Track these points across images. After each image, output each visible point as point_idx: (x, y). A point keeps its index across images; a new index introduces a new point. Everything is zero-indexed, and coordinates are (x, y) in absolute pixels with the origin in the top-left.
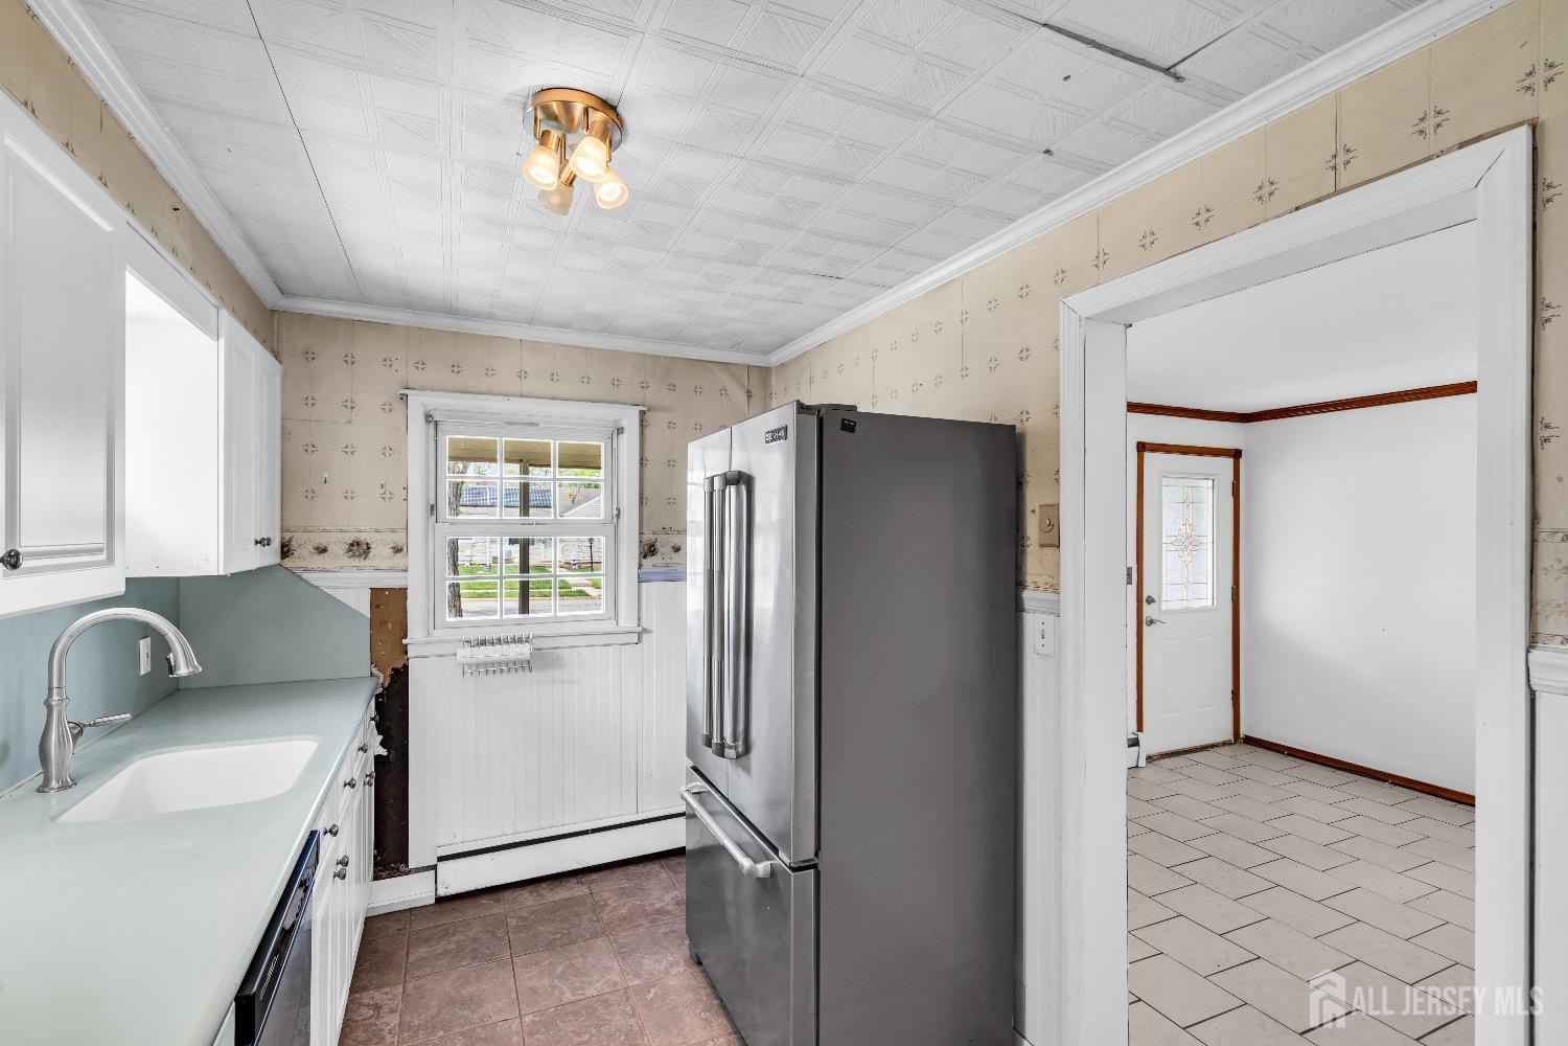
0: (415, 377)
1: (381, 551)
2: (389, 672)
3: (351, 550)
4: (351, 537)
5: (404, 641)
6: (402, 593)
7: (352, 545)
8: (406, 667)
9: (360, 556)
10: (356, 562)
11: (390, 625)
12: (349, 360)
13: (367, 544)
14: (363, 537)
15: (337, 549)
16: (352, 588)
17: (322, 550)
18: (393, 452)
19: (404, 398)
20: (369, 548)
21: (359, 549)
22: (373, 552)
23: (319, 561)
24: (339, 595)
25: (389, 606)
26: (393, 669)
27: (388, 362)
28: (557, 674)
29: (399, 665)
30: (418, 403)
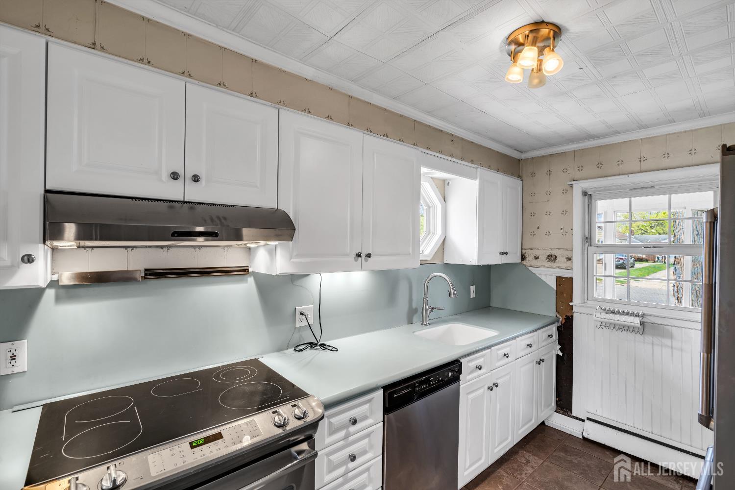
0: (578, 174)
1: (561, 260)
2: (564, 317)
3: (548, 258)
4: (549, 252)
5: (570, 304)
6: (570, 280)
7: (549, 256)
8: (572, 316)
9: (552, 261)
10: (550, 264)
11: (565, 295)
12: (549, 173)
13: (555, 256)
14: (554, 253)
15: (543, 257)
16: (548, 276)
17: (537, 258)
18: (567, 212)
19: (571, 185)
20: (556, 258)
21: (551, 258)
22: (558, 259)
23: (536, 262)
24: (543, 278)
25: (565, 286)
26: (566, 316)
27: (565, 171)
28: (667, 342)
29: (569, 314)
30: (579, 187)
